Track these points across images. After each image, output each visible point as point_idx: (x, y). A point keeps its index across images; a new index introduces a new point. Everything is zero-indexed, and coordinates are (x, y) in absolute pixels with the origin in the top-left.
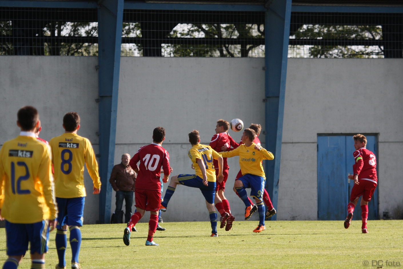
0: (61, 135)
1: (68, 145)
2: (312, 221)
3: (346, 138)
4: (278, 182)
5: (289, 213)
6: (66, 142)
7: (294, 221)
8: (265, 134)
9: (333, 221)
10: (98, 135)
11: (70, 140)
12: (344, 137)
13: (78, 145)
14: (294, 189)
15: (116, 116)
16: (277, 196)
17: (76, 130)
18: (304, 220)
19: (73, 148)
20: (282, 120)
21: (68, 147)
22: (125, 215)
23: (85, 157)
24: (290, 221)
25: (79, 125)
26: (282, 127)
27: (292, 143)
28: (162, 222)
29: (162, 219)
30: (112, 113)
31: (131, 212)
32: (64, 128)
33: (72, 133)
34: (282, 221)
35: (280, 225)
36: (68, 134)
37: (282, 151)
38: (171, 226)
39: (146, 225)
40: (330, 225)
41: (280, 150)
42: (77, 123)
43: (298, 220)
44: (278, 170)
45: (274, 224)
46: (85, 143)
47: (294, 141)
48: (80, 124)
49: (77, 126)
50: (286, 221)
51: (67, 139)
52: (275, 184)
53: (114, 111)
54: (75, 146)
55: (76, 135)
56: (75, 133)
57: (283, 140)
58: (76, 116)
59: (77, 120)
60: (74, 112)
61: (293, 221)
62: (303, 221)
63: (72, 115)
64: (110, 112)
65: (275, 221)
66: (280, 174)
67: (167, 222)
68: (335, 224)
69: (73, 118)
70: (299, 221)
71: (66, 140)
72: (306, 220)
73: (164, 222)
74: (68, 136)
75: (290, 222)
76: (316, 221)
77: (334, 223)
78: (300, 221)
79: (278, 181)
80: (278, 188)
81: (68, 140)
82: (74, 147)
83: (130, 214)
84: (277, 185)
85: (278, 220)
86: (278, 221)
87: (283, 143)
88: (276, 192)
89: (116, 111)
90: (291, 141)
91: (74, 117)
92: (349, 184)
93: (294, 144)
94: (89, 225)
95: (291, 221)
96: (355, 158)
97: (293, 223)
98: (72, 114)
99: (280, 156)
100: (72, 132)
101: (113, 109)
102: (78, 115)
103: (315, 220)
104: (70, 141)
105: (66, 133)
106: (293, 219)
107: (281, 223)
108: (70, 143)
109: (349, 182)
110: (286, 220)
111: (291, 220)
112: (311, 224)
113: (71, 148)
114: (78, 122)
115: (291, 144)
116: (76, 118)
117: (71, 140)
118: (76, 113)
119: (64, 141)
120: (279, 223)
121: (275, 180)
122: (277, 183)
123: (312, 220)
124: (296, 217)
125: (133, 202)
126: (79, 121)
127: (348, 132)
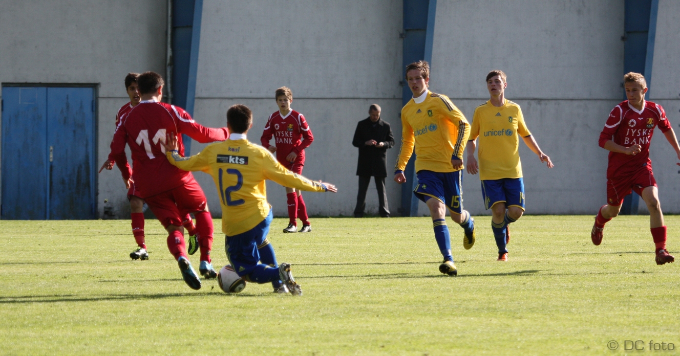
3: (47, 90)
12: (44, 89)
92: (51, 163)
109: (51, 160)
127: (51, 81)
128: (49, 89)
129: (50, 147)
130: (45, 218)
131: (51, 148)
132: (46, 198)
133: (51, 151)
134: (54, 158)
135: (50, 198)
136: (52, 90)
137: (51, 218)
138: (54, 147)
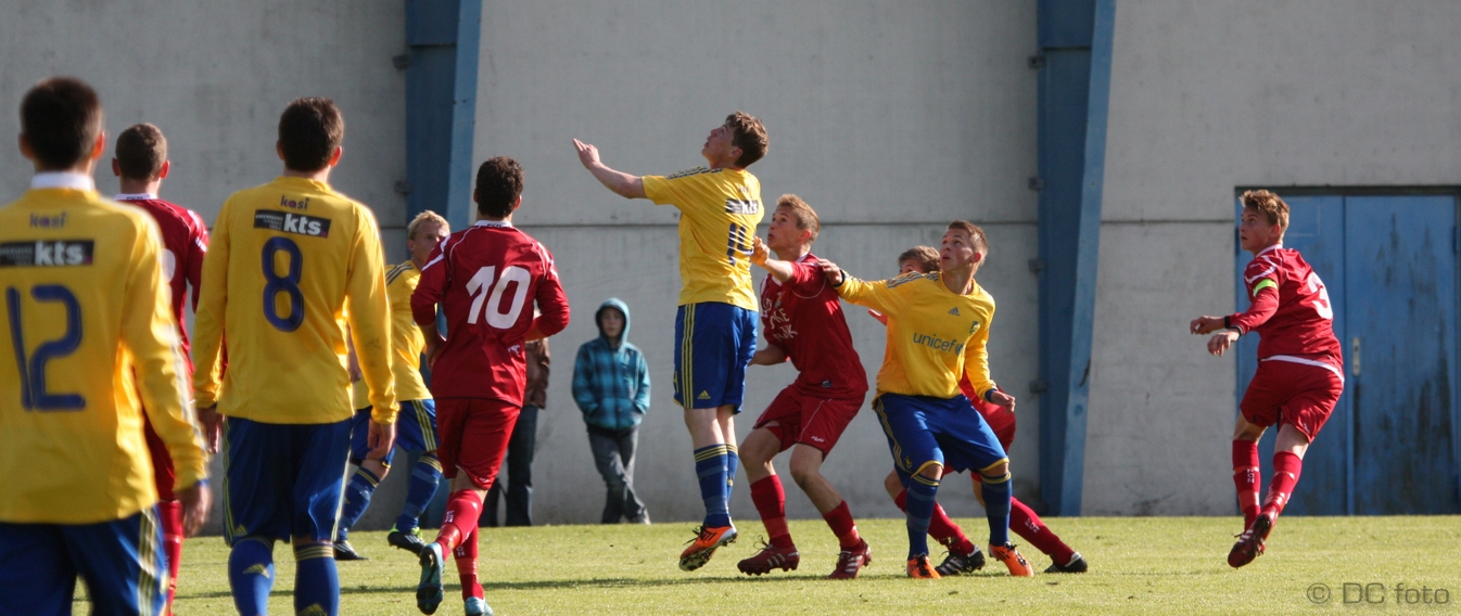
0: (268, 182)
1: (290, 224)
2: (1218, 519)
3: (1344, 202)
4: (1087, 371)
5: (1127, 487)
6: (284, 209)
7: (1149, 519)
8: (1038, 189)
9: (1295, 519)
10: (405, 194)
11: (301, 203)
12: (1336, 200)
13: (326, 225)
14: (1148, 396)
15: (473, 122)
16: (1084, 425)
17: (328, 170)
18: (1184, 514)
19: (307, 234)
20: (1103, 136)
21: (290, 231)
22: (508, 497)
23: (348, 271)
24: (1131, 519)
25: (338, 150)
26: (1100, 161)
27: (1142, 222)
28: (647, 521)
29: (646, 513)
30: (458, 109)
31: (530, 485)
32: (282, 158)
33: (311, 181)
34: (1103, 519)
35: (1096, 535)
36: (296, 180)
37: (1101, 252)
38: (681, 536)
39: (586, 531)
40: (1284, 533)
41: (1094, 250)
42: (330, 142)
43: (1162, 513)
44: (1088, 326)
45: (1072, 531)
46: (355, 219)
47: (1147, 216)
48: (343, 145)
49: (332, 155)
50: (1116, 519)
51: (289, 198)
52: (1074, 377)
53: (465, 101)
54: (315, 228)
55: (328, 188)
56: (322, 178)
57: (1108, 210)
58: (329, 114)
59: (333, 129)
60: (323, 99)
61: (1142, 519)
62: (1182, 519)
63: (315, 109)
64: (450, 102)
65: (1076, 519)
66: (1094, 339)
67: (667, 520)
68: (1305, 528)
69: (317, 119)
70: (1166, 519)
71: (284, 202)
72: (1191, 514)
73: (653, 520)
74: (295, 188)
75: (1133, 524)
76: (1230, 519)
77: (1297, 524)
78: (1172, 519)
79: (1084, 367)
80: (1086, 393)
81: (293, 204)
82: (310, 232)
83: (526, 491)
84: (1084, 382)
85: (1089, 514)
86: (1085, 519)
87: (1104, 223)
88: (1079, 409)
89: (470, 102)
90: (1137, 217)
91: (321, 115)
92: (1357, 378)
93: (1147, 228)
94: (368, 534)
95: (1138, 519)
96: (1250, 281)
97: (1144, 525)
98: (315, 103)
99: (1094, 272)
100: (311, 176)
101: (458, 95)
102: (336, 110)
103: (1228, 514)
104: (300, 208)
105: (286, 175)
106: (1145, 509)
107: (1097, 528)
108: (297, 216)
109: (1356, 371)
110: (1118, 514)
111: (1137, 515)
112: (1211, 528)
113: (298, 232)
114: (334, 137)
115: (1135, 228)
116: (327, 122)
117: (306, 203)
118: (331, 102)
119: (275, 205)
120: (1091, 525)
121: (1076, 363)
122: (1082, 373)
123: (1214, 514)
124: (1156, 501)
125: (536, 446)
126: (339, 130)
127: (1352, 181)
128: (1349, 199)
129: (1352, 341)
130: (1344, 512)
131: (1356, 343)
132: (1345, 463)
133: (1356, 349)
134: (1363, 366)
135: (1356, 463)
136: (1354, 203)
137: (1360, 510)
138: (1363, 341)
